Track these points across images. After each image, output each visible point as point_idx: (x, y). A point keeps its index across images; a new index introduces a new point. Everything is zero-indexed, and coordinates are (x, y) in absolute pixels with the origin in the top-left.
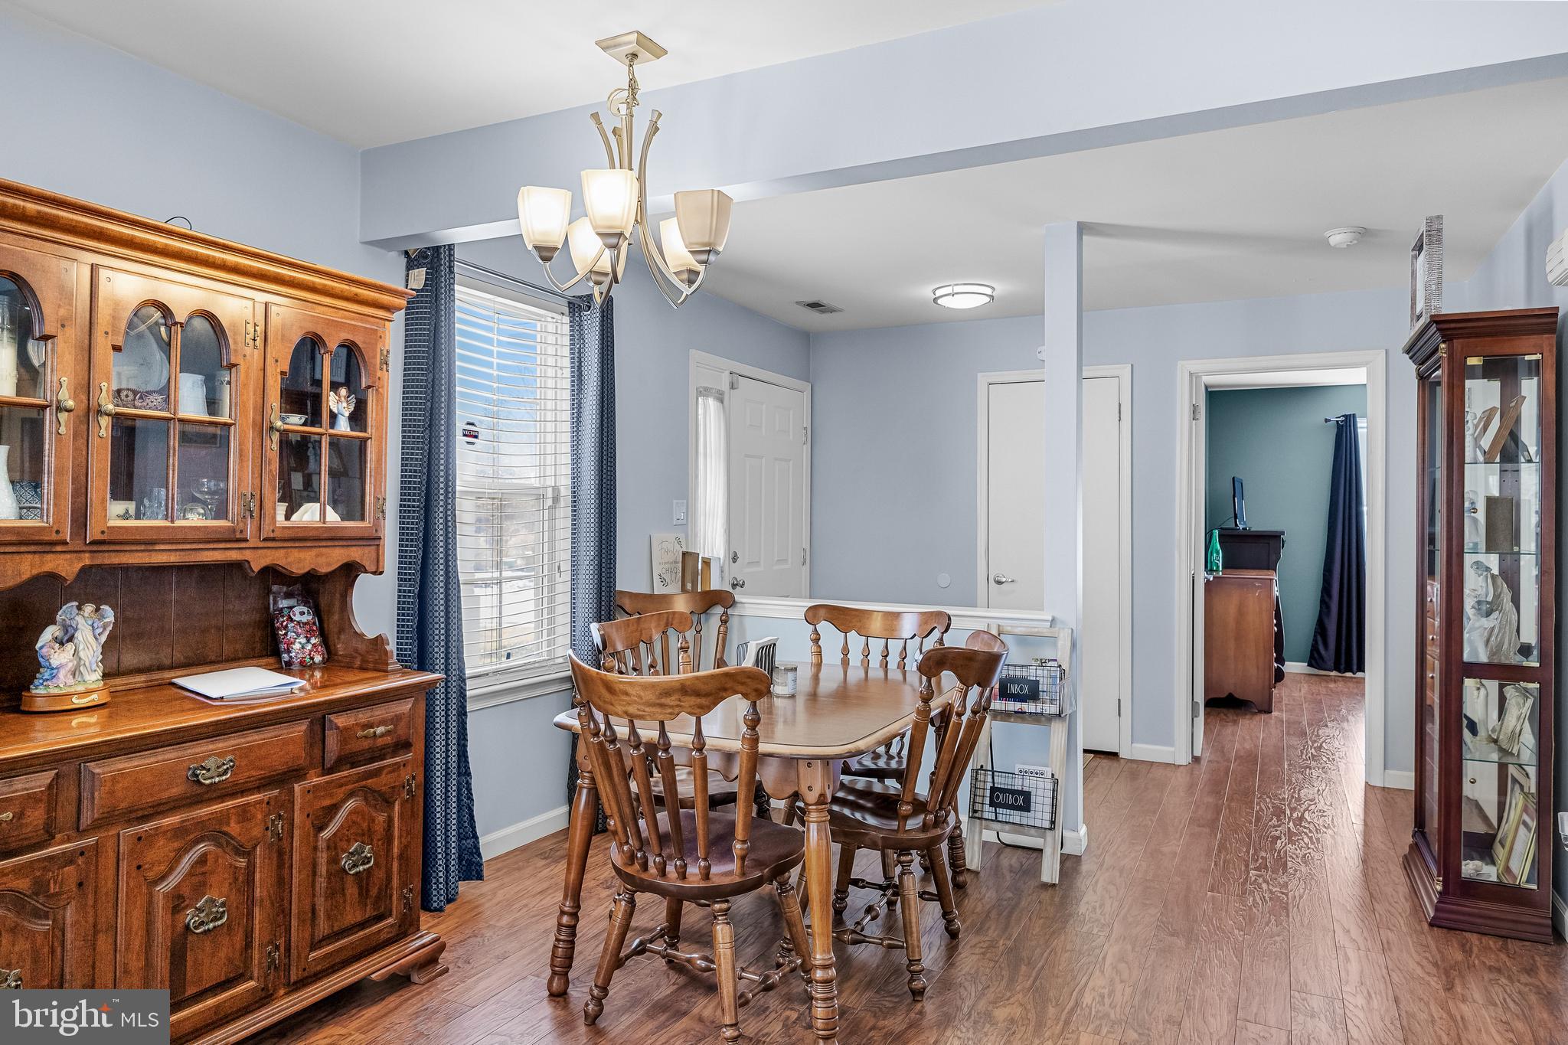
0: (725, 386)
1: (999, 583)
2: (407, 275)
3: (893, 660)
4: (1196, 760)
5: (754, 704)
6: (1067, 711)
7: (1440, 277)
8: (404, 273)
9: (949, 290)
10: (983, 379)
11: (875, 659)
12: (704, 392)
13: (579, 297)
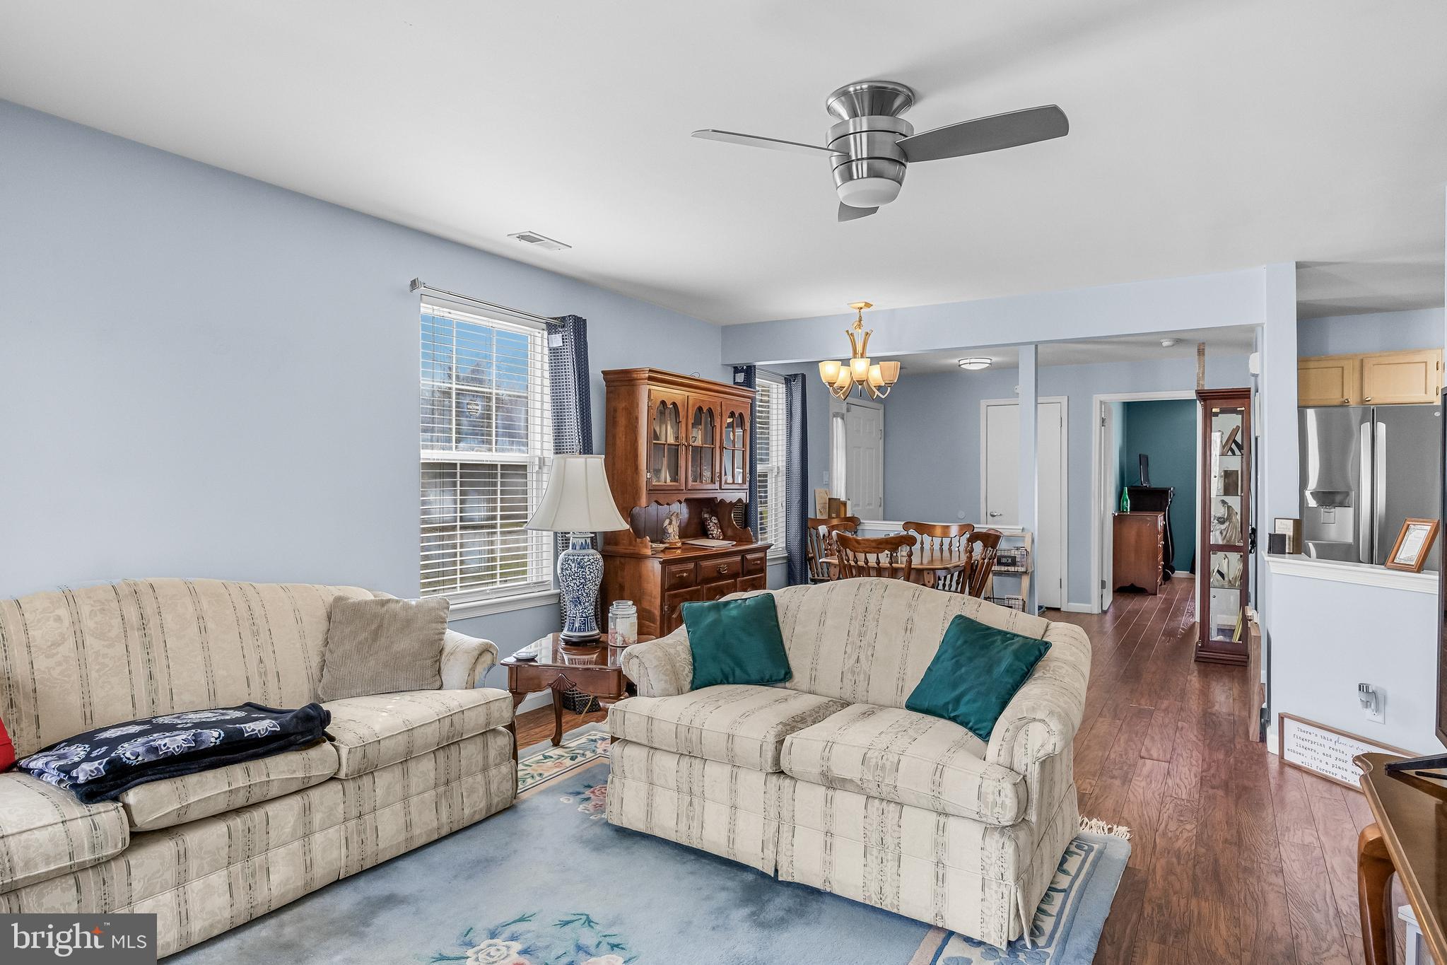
0: (844, 411)
1: (993, 516)
2: (735, 376)
3: (946, 547)
4: (1104, 612)
5: (911, 548)
6: (1030, 571)
7: (1204, 369)
8: (733, 375)
9: (968, 361)
10: (983, 403)
11: (937, 547)
12: (836, 415)
13: (790, 375)
